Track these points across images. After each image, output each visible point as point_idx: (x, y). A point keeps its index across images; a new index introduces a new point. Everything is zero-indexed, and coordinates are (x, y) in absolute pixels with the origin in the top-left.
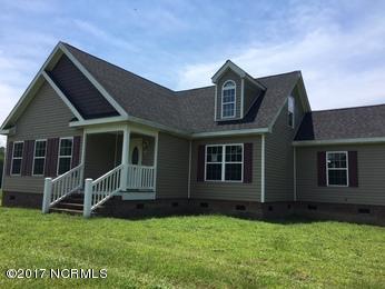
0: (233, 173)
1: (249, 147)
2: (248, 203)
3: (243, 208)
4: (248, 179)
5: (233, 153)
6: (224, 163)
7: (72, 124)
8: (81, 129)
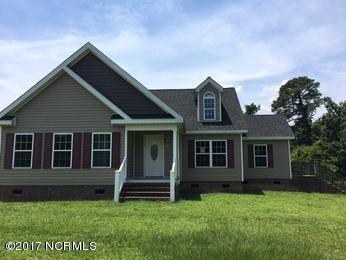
0: (219, 161)
1: (231, 143)
2: (231, 182)
3: (228, 186)
4: (231, 165)
5: (218, 146)
6: (211, 154)
7: (114, 122)
8: (123, 126)
